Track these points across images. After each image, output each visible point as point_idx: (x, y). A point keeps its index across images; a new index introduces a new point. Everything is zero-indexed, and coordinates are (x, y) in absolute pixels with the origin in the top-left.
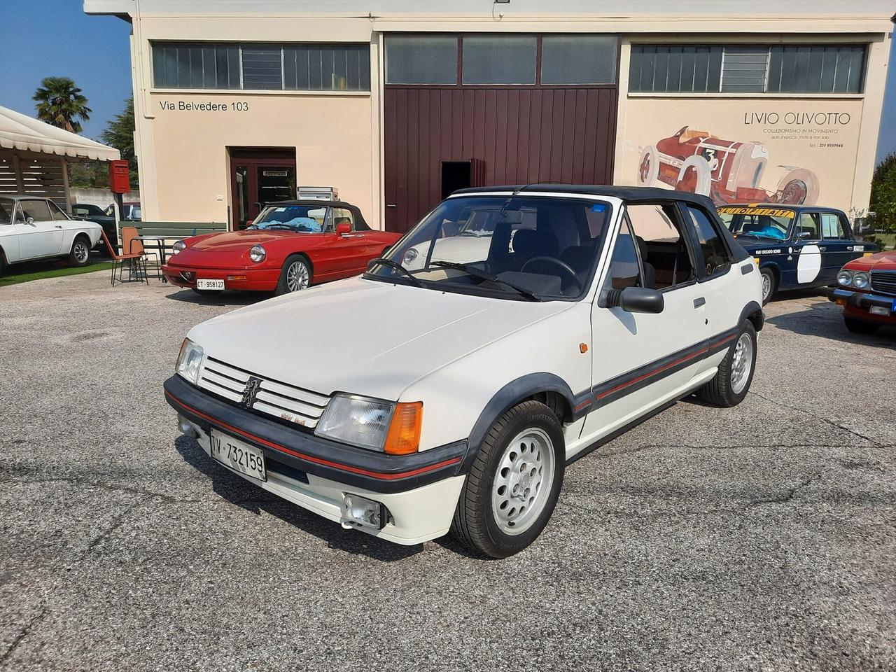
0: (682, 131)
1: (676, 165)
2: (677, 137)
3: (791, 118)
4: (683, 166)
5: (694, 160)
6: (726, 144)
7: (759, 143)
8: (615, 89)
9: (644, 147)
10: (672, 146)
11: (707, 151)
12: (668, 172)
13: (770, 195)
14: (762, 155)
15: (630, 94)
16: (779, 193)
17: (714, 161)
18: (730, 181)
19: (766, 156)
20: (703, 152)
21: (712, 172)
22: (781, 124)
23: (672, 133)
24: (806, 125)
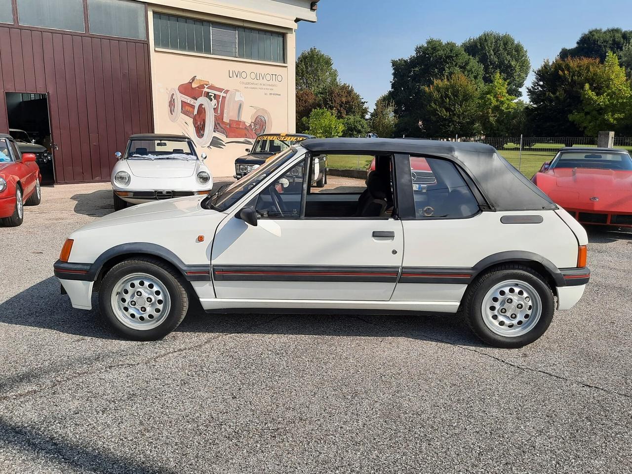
0: (193, 79)
1: (192, 103)
2: (191, 83)
3: (253, 76)
4: (196, 104)
5: (203, 100)
6: (220, 90)
7: (238, 91)
8: (147, 44)
9: (170, 89)
10: (187, 89)
11: (210, 94)
12: (187, 108)
13: (248, 125)
14: (241, 99)
15: (156, 49)
16: (252, 124)
17: (214, 101)
18: (225, 115)
19: (243, 99)
20: (207, 95)
21: (215, 109)
22: (248, 80)
23: (187, 80)
24: (261, 81)
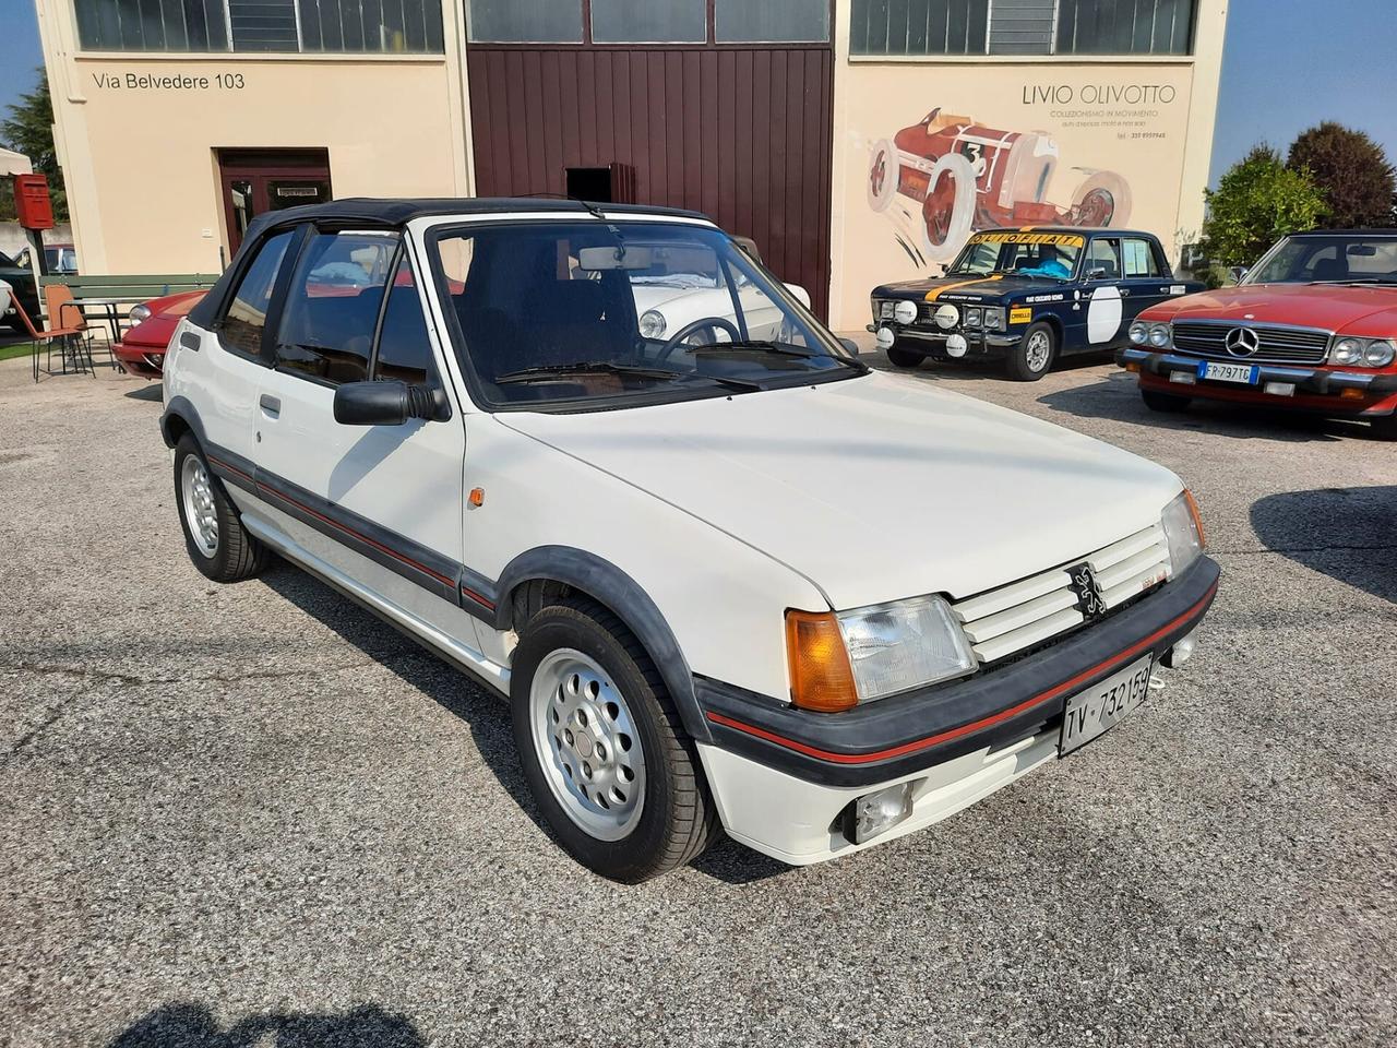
0: (932, 116)
1: (924, 168)
2: (925, 125)
3: (1090, 94)
4: (935, 169)
5: (951, 161)
6: (997, 135)
7: (1045, 133)
8: (828, 51)
9: (875, 142)
10: (917, 139)
11: (970, 146)
12: (913, 180)
13: (1062, 212)
14: (1049, 152)
15: (853, 58)
16: (1075, 209)
17: (980, 162)
18: (1003, 191)
19: (1054, 152)
20: (964, 149)
21: (978, 179)
22: (1076, 105)
23: (914, 120)
24: (1113, 105)
